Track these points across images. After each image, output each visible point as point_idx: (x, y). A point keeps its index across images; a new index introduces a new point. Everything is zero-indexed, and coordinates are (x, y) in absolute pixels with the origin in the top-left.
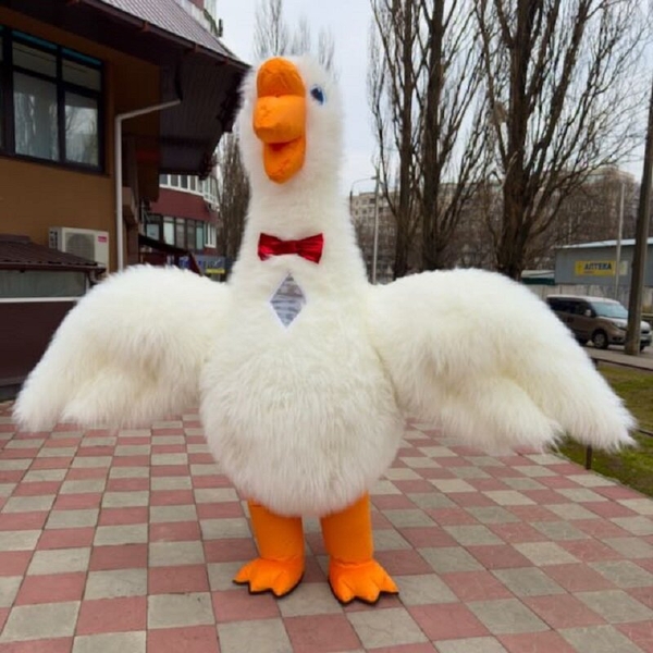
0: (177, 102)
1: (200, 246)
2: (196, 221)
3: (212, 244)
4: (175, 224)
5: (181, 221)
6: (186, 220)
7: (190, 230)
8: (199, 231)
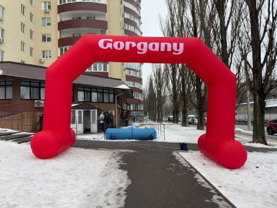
0: (123, 93)
1: (139, 109)
2: (138, 104)
3: (142, 109)
4: (133, 105)
5: (134, 104)
6: (136, 104)
7: (136, 106)
8: (138, 106)
